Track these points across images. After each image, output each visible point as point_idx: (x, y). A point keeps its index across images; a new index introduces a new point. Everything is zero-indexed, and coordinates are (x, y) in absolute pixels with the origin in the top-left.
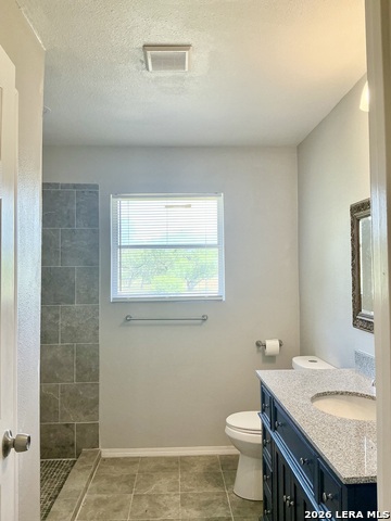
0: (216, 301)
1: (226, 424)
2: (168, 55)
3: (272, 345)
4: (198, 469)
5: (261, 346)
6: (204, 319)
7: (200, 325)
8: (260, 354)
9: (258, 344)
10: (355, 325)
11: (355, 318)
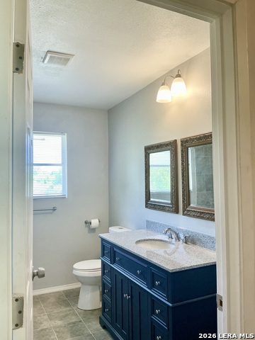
0: (62, 198)
1: (73, 269)
2: (60, 58)
3: (95, 222)
4: (52, 300)
5: (88, 223)
6: (54, 209)
7: (51, 213)
8: (87, 228)
9: (86, 223)
10: (146, 207)
11: (146, 203)
